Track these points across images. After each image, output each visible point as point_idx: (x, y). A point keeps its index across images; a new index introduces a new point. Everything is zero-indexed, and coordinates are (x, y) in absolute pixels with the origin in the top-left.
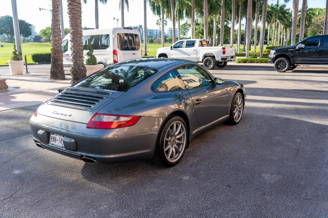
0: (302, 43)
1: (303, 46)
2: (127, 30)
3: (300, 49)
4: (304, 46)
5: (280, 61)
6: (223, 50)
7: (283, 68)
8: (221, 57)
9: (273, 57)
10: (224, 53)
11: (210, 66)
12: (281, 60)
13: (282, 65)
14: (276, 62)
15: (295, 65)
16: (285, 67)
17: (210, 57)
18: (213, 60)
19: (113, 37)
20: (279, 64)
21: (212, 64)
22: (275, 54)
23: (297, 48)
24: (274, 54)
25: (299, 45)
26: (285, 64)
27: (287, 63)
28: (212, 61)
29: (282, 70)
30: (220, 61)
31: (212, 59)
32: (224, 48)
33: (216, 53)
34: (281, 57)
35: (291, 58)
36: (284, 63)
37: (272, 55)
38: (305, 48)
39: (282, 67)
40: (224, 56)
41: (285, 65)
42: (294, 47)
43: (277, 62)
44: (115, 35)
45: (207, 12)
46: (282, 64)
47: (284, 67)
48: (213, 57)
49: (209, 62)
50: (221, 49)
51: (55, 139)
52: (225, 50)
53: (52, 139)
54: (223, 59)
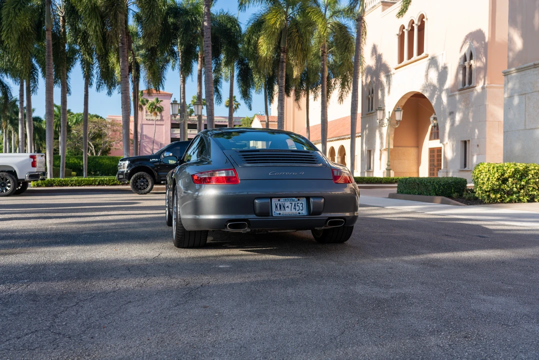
0: (168, 150)
1: (171, 154)
6: (32, 160)
7: (144, 187)
8: (30, 173)
9: (127, 171)
10: (34, 165)
11: (6, 190)
12: (140, 175)
14: (132, 178)
16: (147, 185)
17: (4, 174)
18: (12, 178)
20: (137, 182)
21: (9, 187)
22: (129, 168)
23: (162, 157)
24: (127, 167)
26: (147, 181)
27: (149, 179)
28: (9, 179)
29: (143, 191)
30: (27, 179)
31: (10, 177)
32: (33, 157)
33: (18, 164)
34: (139, 172)
35: (155, 173)
36: (145, 180)
37: (125, 168)
39: (142, 185)
40: (35, 170)
42: (159, 156)
46: (142, 182)
48: (13, 173)
49: (3, 183)
50: (28, 157)
51: (282, 207)
52: (35, 160)
53: (276, 207)
54: (34, 177)
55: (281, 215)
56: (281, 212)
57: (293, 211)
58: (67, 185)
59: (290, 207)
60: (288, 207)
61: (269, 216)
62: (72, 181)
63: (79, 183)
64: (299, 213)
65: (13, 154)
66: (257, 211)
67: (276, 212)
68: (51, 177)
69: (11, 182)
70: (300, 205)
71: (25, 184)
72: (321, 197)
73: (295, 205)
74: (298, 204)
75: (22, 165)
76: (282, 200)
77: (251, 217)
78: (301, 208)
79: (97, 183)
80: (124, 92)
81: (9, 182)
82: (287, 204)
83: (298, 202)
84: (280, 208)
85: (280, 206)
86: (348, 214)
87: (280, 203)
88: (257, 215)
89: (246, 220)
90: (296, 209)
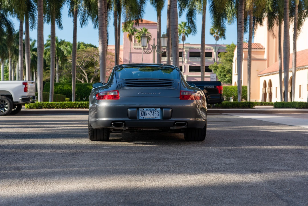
6: (24, 86)
8: (22, 96)
10: (25, 90)
11: (5, 110)
17: (3, 97)
18: (9, 101)
21: (7, 108)
28: (7, 102)
30: (20, 102)
31: (8, 99)
32: (25, 84)
33: (13, 90)
40: (26, 94)
48: (9, 97)
49: (2, 105)
50: (21, 84)
51: (145, 114)
52: (27, 86)
53: (142, 114)
54: (26, 100)
55: (144, 119)
56: (145, 117)
57: (152, 116)
58: (53, 108)
59: (150, 114)
60: (149, 114)
61: (137, 119)
62: (57, 104)
63: (63, 106)
64: (156, 118)
65: (9, 82)
66: (129, 116)
67: (141, 117)
68: (41, 101)
69: (8, 104)
70: (157, 113)
71: (20, 106)
72: (170, 108)
73: (153, 113)
74: (156, 112)
75: (16, 90)
76: (145, 109)
77: (126, 119)
78: (157, 115)
79: (78, 106)
80: (100, 28)
81: (7, 104)
82: (149, 112)
83: (156, 111)
84: (144, 115)
85: (144, 113)
86: (191, 119)
87: (144, 111)
88: (129, 119)
89: (123, 121)
90: (154, 115)
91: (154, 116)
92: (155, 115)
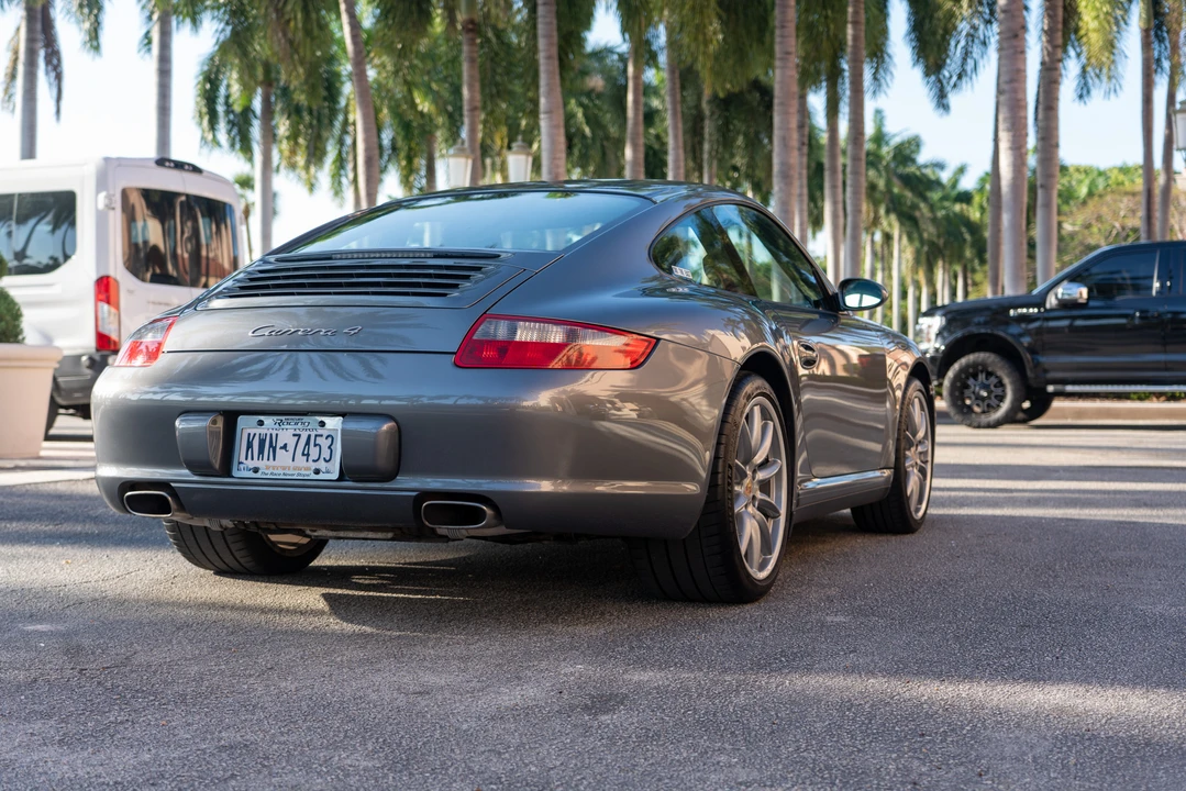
0: (1074, 277)
1: (1081, 292)
2: (176, 173)
3: (1067, 305)
4: (1084, 291)
5: (971, 372)
7: (989, 406)
9: (937, 350)
12: (975, 365)
13: (985, 394)
14: (951, 374)
15: (1051, 388)
16: (1001, 398)
19: (101, 206)
20: (967, 387)
22: (944, 338)
23: (1051, 301)
24: (937, 335)
25: (1060, 291)
26: (1001, 384)
27: (1006, 381)
29: (984, 419)
34: (973, 351)
35: (1027, 356)
36: (993, 380)
37: (929, 340)
38: (1092, 303)
39: (983, 399)
41: (998, 391)
42: (1038, 300)
43: (957, 377)
44: (109, 198)
45: (556, 127)
46: (986, 387)
47: (994, 402)
51: (268, 446)
53: (250, 445)
55: (258, 475)
56: (261, 464)
57: (300, 462)
59: (291, 448)
60: (285, 447)
61: (231, 476)
64: (317, 472)
67: (252, 468)
70: (324, 443)
72: (381, 416)
73: (308, 443)
74: (319, 440)
76: (268, 421)
77: (178, 475)
78: (326, 453)
82: (286, 436)
83: (320, 432)
84: (261, 451)
85: (262, 443)
86: (546, 486)
87: (263, 432)
88: (193, 472)
89: (163, 485)
90: (308, 455)
91: (311, 458)
92: (314, 452)
